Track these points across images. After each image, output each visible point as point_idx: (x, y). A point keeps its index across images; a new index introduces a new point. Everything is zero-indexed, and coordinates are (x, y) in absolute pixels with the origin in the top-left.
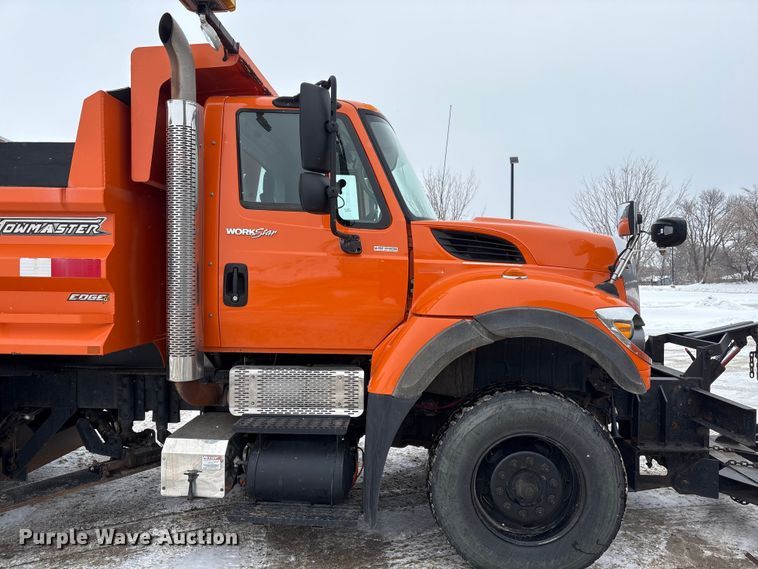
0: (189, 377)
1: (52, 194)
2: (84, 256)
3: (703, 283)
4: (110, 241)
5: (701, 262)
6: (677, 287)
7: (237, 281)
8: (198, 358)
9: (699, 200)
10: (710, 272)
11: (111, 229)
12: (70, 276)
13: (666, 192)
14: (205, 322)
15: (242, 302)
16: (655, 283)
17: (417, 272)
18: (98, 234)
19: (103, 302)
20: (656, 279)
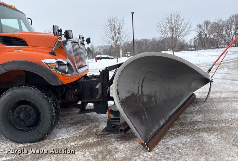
3: (205, 49)
5: (204, 43)
6: (196, 51)
9: (203, 24)
10: (207, 46)
13: (184, 22)
16: (192, 50)
20: (192, 49)
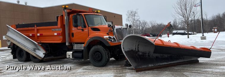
0: (68, 45)
1: (56, 27)
2: (59, 33)
4: (62, 31)
7: (73, 34)
8: (69, 43)
11: (62, 30)
12: (59, 35)
14: (70, 39)
15: (73, 37)
17: (89, 33)
18: (61, 30)
19: (61, 37)
